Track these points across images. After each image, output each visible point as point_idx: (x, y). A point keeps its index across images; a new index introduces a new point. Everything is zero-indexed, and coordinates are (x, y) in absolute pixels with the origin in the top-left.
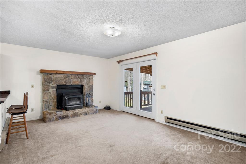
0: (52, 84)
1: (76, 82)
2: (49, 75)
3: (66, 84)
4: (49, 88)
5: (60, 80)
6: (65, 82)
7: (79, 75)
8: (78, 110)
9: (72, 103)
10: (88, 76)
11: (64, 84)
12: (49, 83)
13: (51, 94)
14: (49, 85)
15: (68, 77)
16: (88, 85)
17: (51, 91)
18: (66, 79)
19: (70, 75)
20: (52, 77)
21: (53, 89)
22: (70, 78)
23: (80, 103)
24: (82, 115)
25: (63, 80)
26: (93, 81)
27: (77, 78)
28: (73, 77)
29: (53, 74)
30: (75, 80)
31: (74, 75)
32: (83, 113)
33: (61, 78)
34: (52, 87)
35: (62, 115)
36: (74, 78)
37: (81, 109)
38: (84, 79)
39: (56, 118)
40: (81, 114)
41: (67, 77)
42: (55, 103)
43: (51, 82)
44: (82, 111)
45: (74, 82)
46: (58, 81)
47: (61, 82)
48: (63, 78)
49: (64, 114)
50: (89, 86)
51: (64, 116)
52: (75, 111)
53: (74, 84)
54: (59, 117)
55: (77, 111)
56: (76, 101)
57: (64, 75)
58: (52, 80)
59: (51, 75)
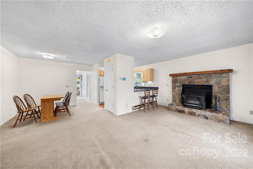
0: (178, 84)
1: (200, 82)
2: (175, 77)
3: (189, 84)
4: (175, 86)
5: (184, 81)
6: (188, 82)
7: (204, 75)
8: (196, 110)
9: (190, 102)
10: (218, 74)
11: (187, 84)
12: (176, 83)
13: (177, 91)
14: (175, 85)
15: (191, 78)
16: (218, 85)
17: (177, 89)
18: (189, 80)
19: (193, 76)
20: (178, 79)
21: (178, 88)
22: (193, 78)
23: (200, 104)
24: (200, 117)
25: (186, 80)
26: (229, 80)
27: (201, 78)
28: (196, 77)
29: (178, 77)
30: (199, 80)
31: (198, 75)
32: (202, 115)
33: (185, 79)
34: (178, 86)
35: (179, 109)
36: (198, 78)
37: (199, 110)
38: (212, 79)
39: (175, 109)
40: (199, 115)
41: (189, 78)
42: (179, 99)
43: (176, 82)
44: (200, 112)
45: (198, 82)
46: (181, 82)
47: (184, 82)
48: (187, 79)
49: (182, 109)
50: (221, 87)
51: (181, 110)
52: (192, 110)
53: (197, 84)
54: (177, 110)
55: (194, 110)
56: (195, 101)
57: (187, 76)
58: (177, 81)
59: (176, 77)
